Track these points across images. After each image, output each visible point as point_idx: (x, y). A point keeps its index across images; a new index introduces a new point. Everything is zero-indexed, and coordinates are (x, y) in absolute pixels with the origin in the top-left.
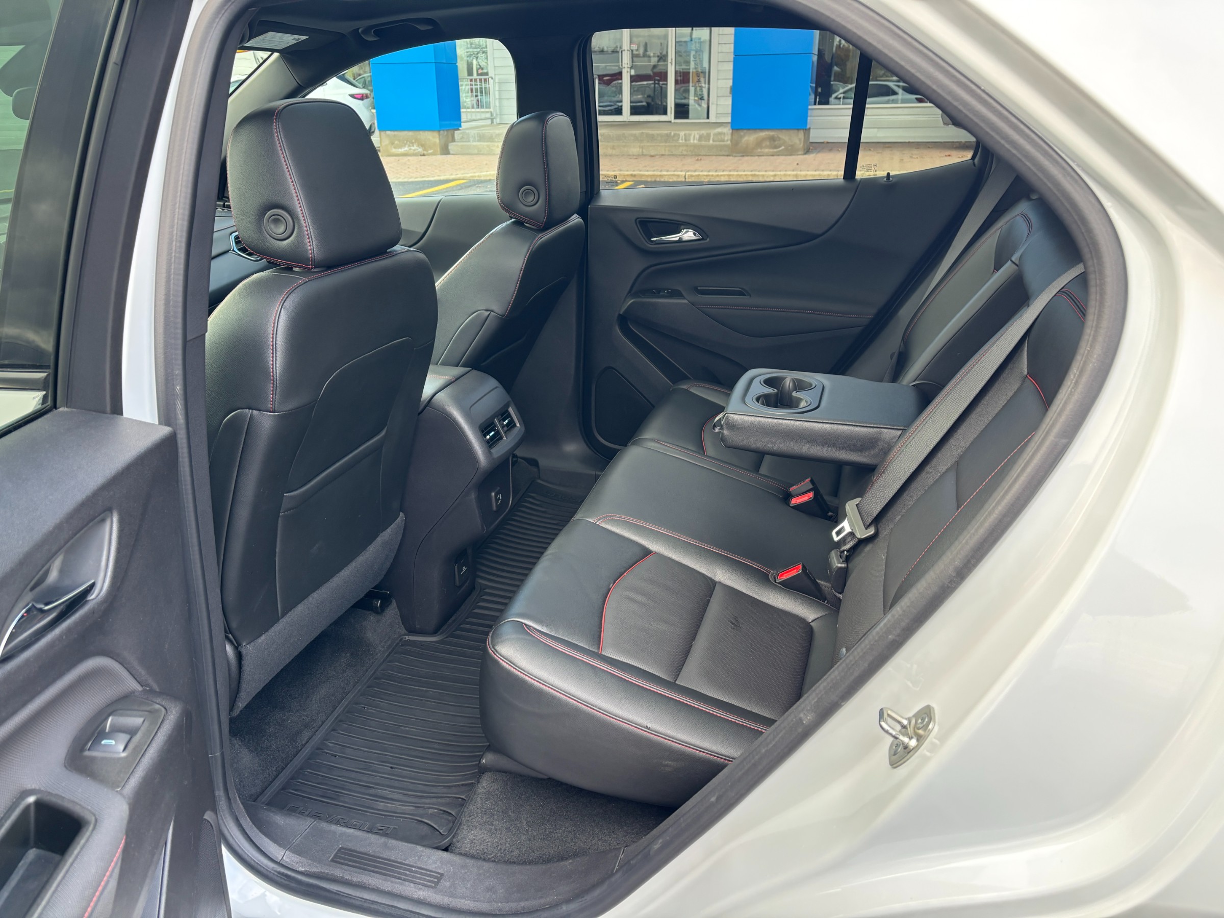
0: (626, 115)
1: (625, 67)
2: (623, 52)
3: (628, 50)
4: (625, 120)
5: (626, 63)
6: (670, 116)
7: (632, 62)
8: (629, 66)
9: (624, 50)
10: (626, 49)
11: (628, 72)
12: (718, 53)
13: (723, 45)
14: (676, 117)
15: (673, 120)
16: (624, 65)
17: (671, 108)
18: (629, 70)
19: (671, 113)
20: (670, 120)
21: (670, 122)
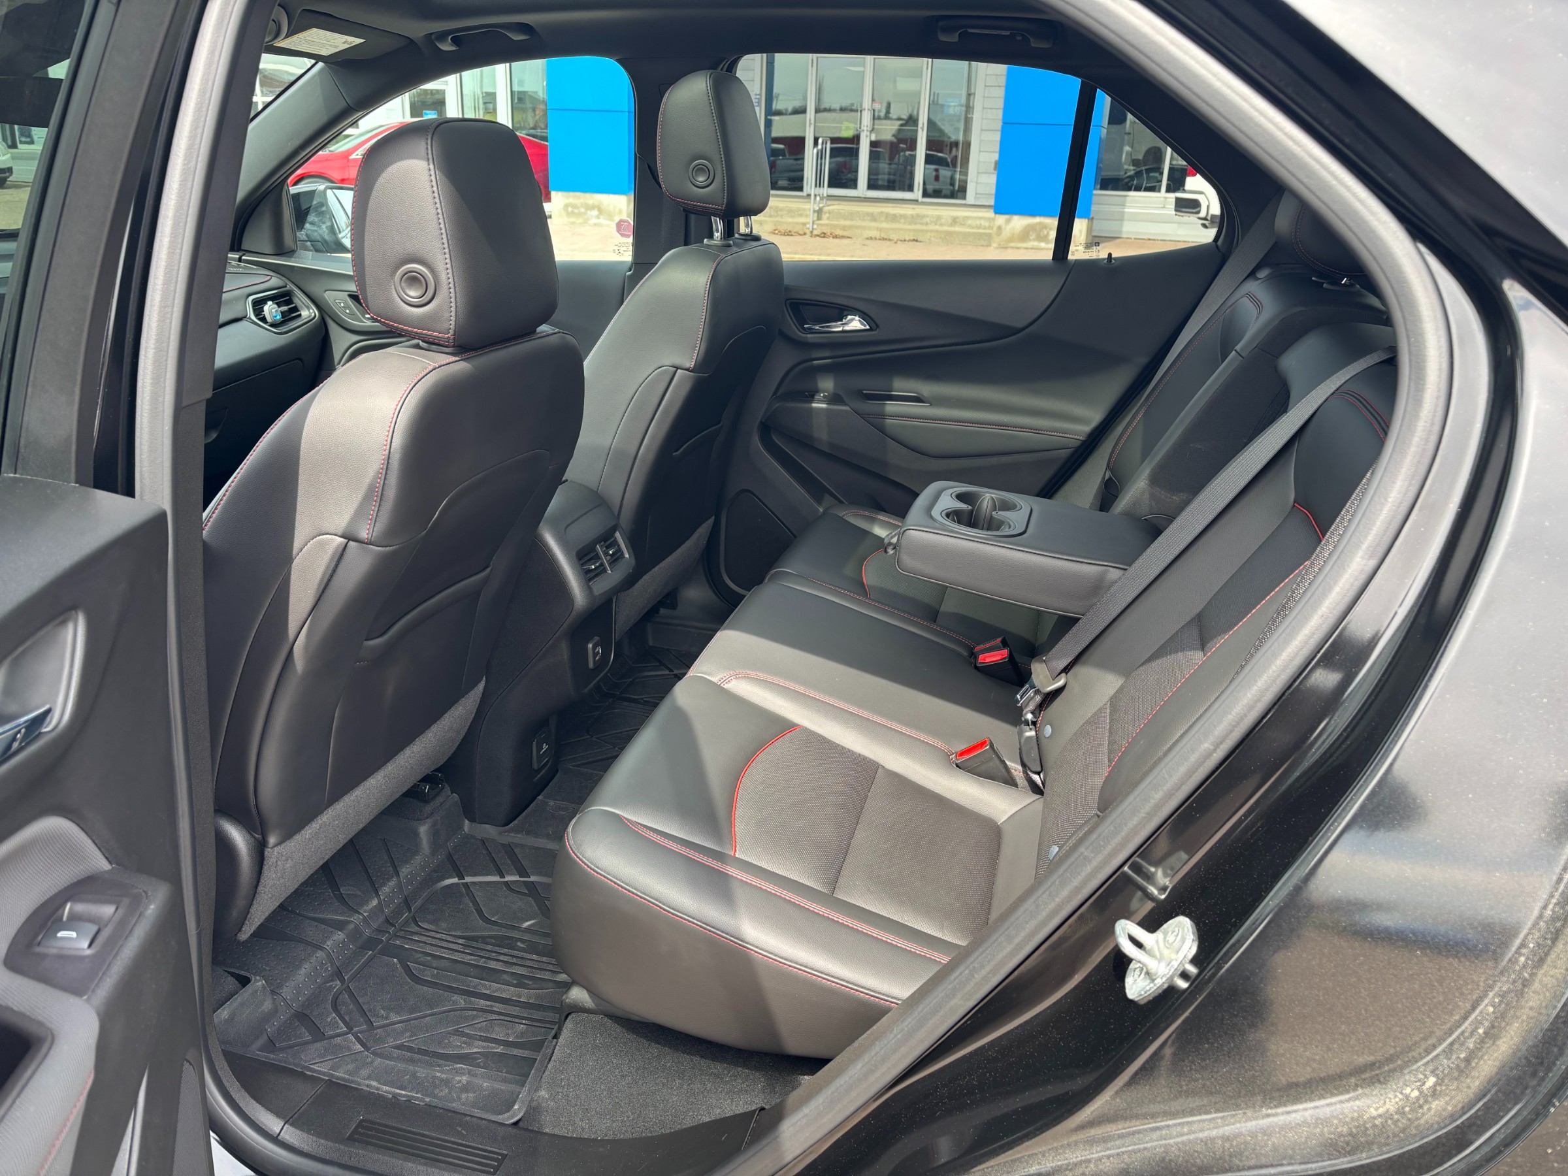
0: (863, 190)
1: (863, 130)
2: (863, 112)
3: (868, 110)
4: (861, 194)
5: (866, 125)
6: (917, 193)
7: (874, 125)
8: (869, 129)
9: (865, 109)
10: (867, 107)
11: (867, 136)
12: (983, 119)
13: (989, 110)
14: (924, 196)
15: (920, 199)
17: (919, 184)
18: (868, 133)
19: (919, 190)
20: (917, 199)
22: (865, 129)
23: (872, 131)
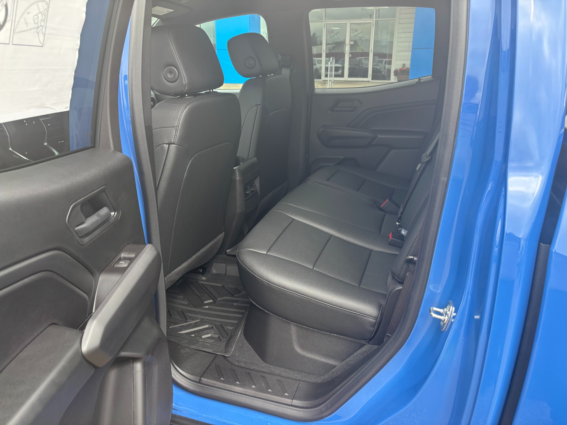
0: (346, 77)
1: (346, 53)
2: (346, 46)
3: (348, 45)
4: (345, 80)
5: (347, 51)
6: (369, 78)
7: (351, 50)
8: (349, 52)
9: (347, 45)
10: (347, 44)
11: (348, 55)
12: (397, 47)
13: (400, 43)
14: (372, 79)
15: (371, 81)
16: (346, 52)
17: (370, 74)
18: (348, 54)
19: (370, 77)
20: (369, 80)
21: (369, 81)
23: (350, 54)
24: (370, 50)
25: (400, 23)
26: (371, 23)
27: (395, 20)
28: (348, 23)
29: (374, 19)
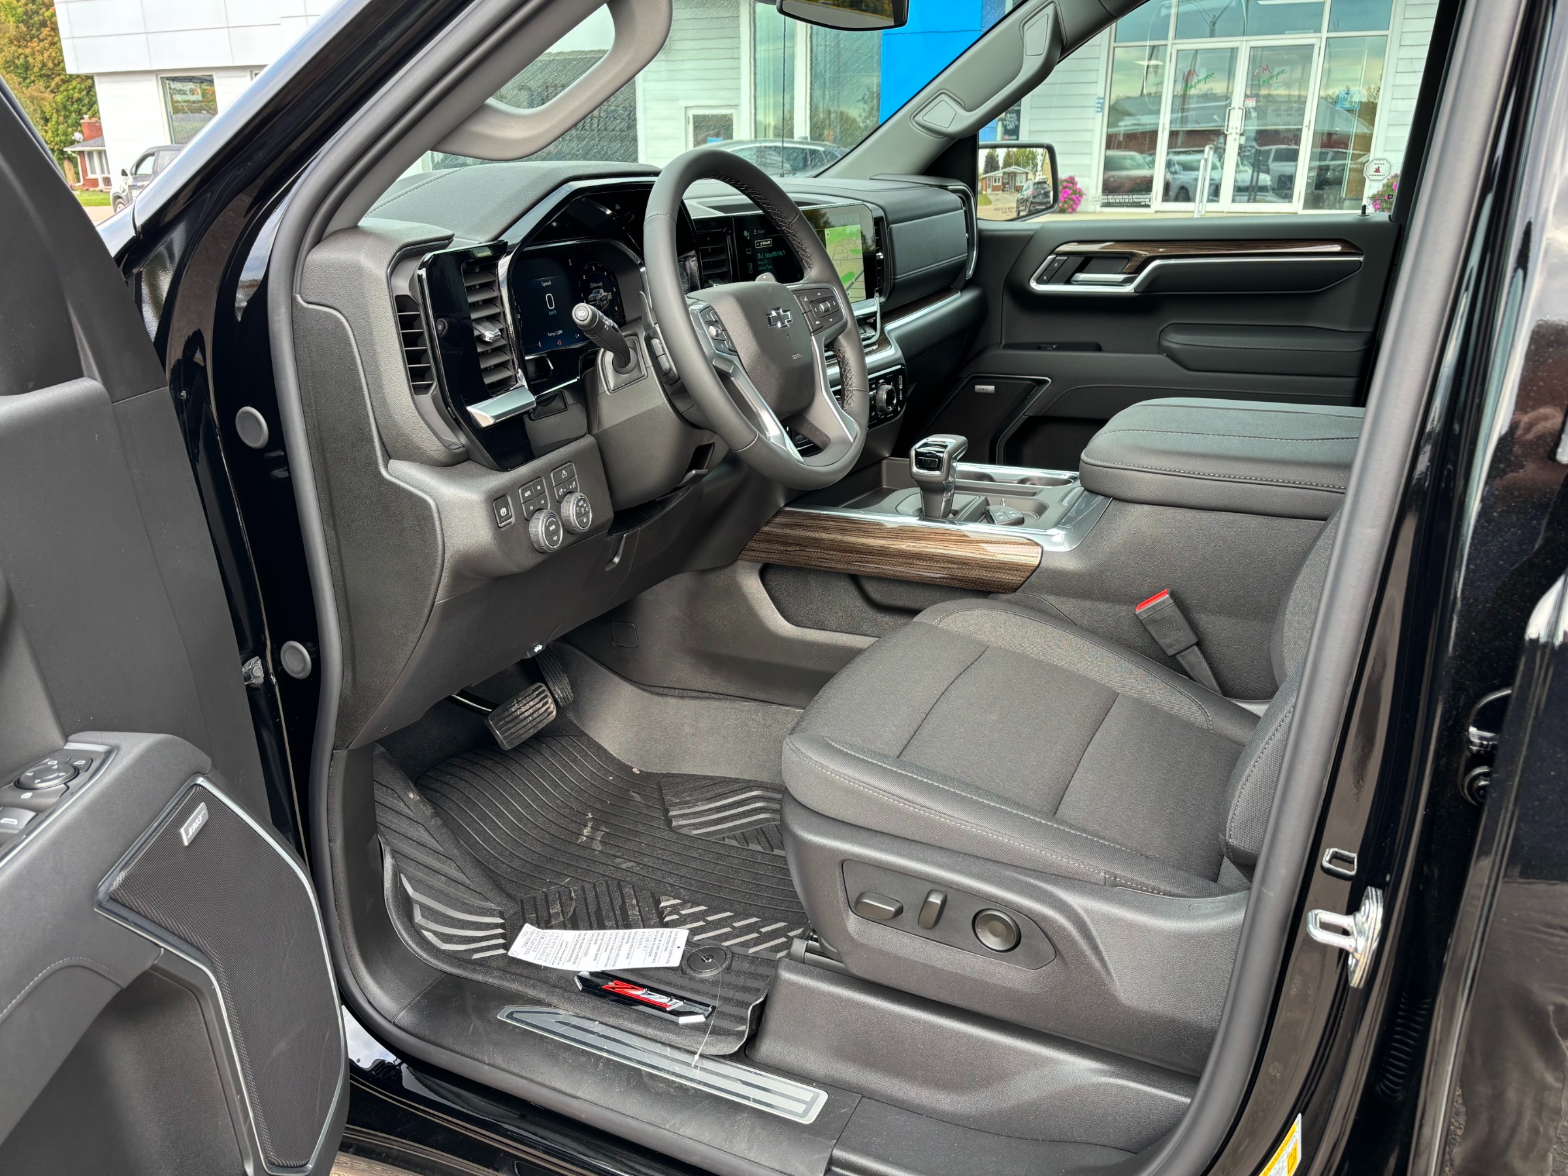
22: (1234, 131)
23: (1242, 135)
24: (1306, 123)
25: (1403, 44)
26: (1313, 45)
27: (1387, 36)
28: (1244, 45)
29: (1325, 34)
